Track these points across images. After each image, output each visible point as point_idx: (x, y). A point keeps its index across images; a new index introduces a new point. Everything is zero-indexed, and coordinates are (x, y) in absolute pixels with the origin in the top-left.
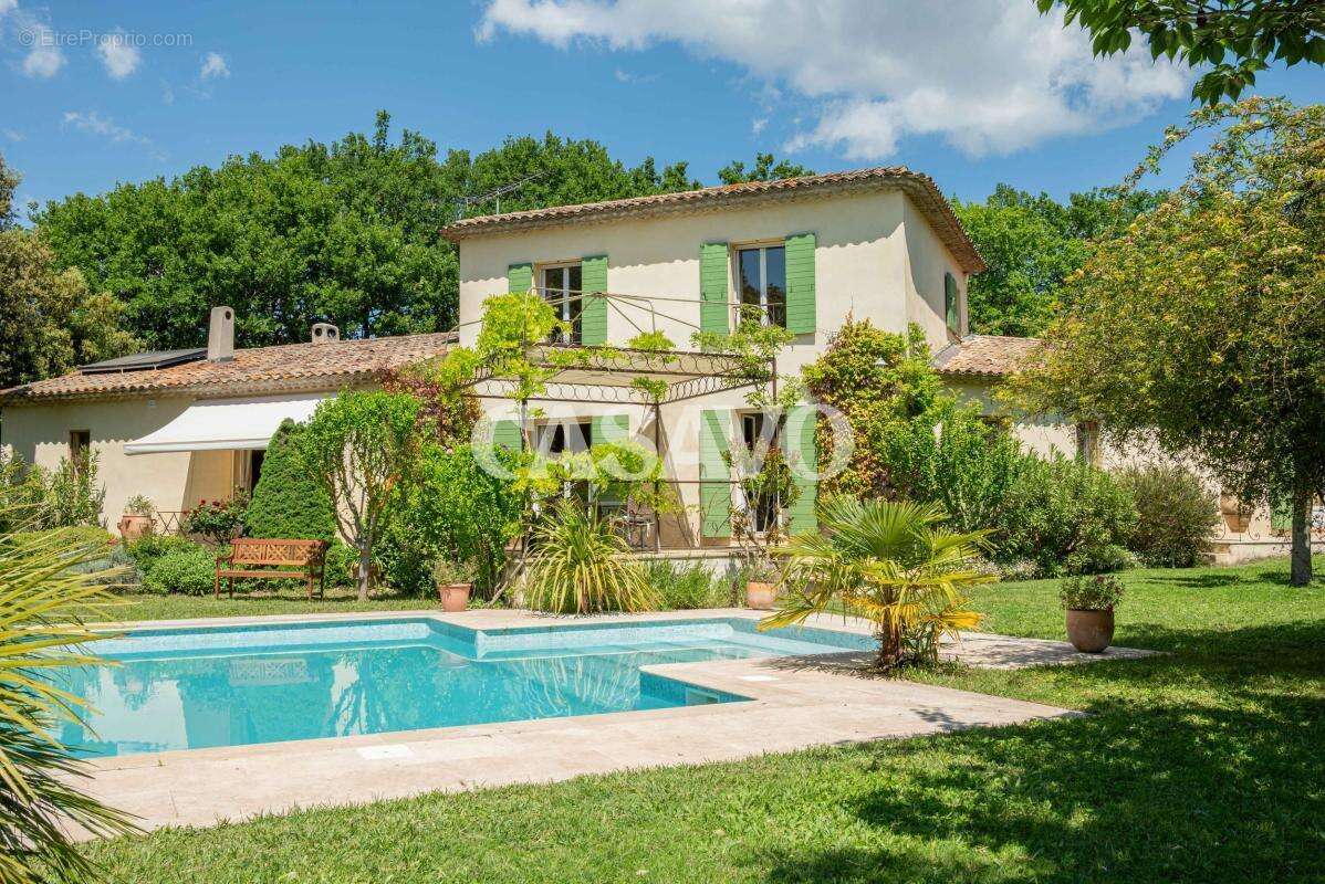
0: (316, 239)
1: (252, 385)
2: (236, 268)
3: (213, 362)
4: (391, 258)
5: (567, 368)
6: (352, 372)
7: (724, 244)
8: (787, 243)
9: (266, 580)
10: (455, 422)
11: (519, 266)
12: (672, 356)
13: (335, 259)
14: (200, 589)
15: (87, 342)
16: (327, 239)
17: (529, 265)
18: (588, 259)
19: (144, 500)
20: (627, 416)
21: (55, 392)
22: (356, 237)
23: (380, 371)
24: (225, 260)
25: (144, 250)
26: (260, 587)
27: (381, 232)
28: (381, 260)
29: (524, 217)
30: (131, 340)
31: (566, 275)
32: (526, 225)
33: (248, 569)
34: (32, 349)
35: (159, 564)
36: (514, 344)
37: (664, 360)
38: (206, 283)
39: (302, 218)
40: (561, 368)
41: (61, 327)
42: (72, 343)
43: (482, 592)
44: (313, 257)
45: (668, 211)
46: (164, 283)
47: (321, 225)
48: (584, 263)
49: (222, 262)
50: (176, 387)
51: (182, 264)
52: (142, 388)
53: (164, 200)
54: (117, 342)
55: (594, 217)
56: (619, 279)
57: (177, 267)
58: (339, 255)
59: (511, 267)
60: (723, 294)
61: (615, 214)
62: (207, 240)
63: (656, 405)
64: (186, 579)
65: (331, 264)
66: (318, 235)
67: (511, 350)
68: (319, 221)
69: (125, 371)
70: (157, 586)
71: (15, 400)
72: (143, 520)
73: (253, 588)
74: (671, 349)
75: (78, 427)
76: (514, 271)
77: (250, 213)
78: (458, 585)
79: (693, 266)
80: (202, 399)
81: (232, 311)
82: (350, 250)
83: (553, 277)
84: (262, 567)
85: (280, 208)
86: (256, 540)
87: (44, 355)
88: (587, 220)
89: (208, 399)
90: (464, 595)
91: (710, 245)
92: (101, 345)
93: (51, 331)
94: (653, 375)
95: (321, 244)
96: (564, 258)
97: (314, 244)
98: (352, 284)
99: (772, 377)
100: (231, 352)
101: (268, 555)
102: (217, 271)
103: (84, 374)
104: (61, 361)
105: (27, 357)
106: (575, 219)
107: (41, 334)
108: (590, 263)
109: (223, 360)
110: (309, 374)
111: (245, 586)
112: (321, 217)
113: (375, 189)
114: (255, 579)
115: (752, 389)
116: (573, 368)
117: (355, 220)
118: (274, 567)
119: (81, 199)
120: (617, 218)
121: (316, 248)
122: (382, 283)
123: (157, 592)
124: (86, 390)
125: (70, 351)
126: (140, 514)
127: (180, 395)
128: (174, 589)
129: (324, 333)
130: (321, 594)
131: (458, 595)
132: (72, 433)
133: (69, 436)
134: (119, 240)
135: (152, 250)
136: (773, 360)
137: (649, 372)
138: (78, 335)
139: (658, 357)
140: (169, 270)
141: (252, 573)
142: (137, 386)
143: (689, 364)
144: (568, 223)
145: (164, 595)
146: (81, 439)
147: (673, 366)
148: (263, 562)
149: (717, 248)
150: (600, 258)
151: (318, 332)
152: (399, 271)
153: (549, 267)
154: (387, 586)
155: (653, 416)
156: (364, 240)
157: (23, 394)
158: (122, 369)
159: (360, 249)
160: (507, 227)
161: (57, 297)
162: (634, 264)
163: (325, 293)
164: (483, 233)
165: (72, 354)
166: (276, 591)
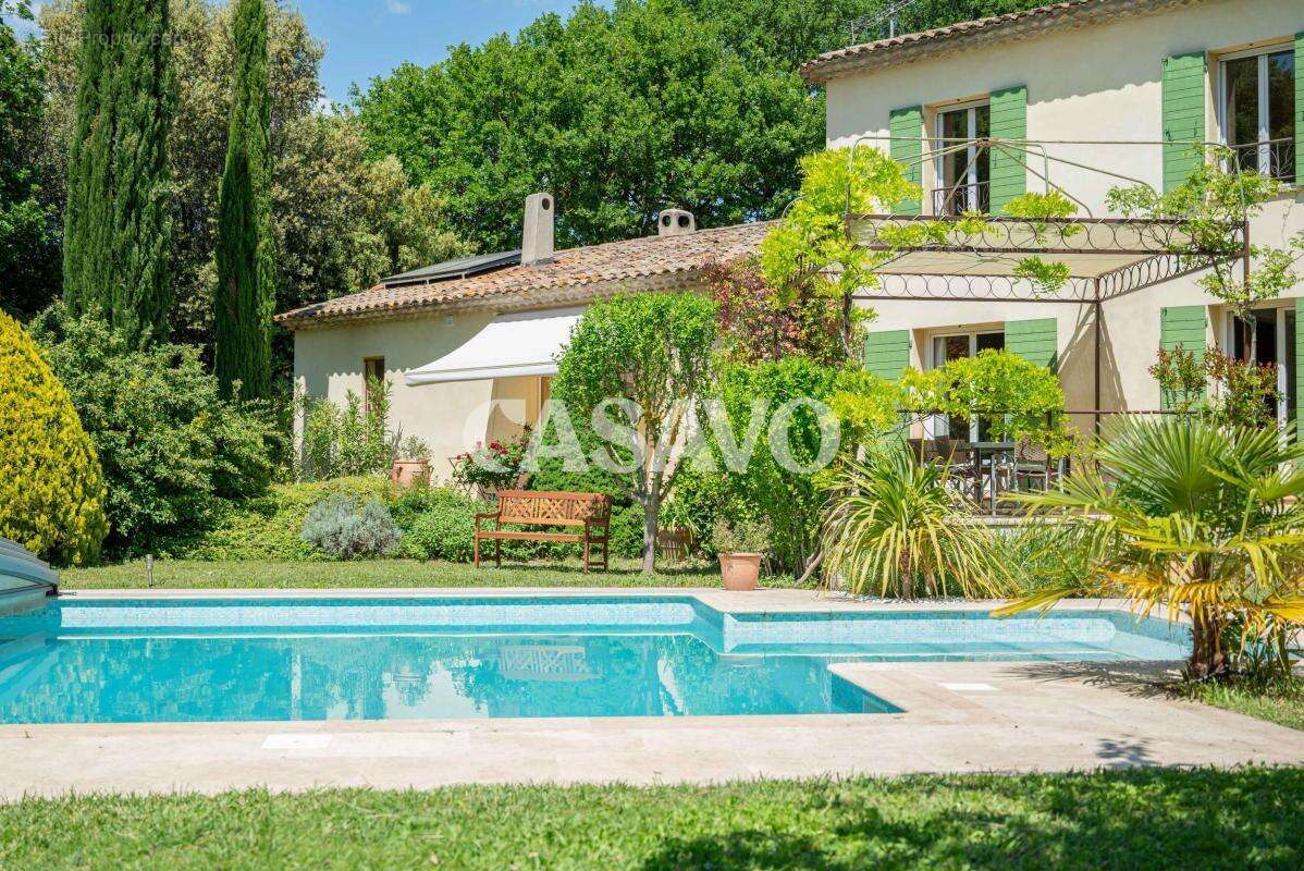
0: (686, 97)
1: (557, 293)
2: (583, 143)
3: (527, 265)
4: (789, 117)
5: (912, 249)
6: (673, 270)
7: (1196, 55)
8: (1298, 43)
9: (549, 545)
10: (810, 335)
11: (903, 112)
12: (1073, 225)
13: (711, 122)
14: (463, 555)
15: (404, 249)
16: (700, 97)
17: (918, 108)
18: (999, 93)
19: (418, 443)
20: (1055, 320)
21: (344, 310)
22: (738, 90)
23: (707, 268)
24: (568, 134)
25: (478, 129)
26: (542, 554)
27: (772, 81)
28: (770, 121)
29: (907, 40)
30: (458, 244)
31: (972, 118)
32: (912, 51)
33: (528, 530)
34: (341, 260)
35: (423, 521)
36: (834, 219)
37: (1063, 233)
38: (548, 166)
39: (670, 74)
40: (901, 249)
41: (375, 232)
42: (387, 250)
43: (782, 565)
44: (681, 122)
45: (1115, 12)
46: (499, 170)
47: (694, 79)
48: (993, 100)
49: (563, 138)
50: (473, 298)
51: (521, 142)
52: (435, 302)
53: (506, 62)
54: (441, 248)
55: (1006, 31)
56: (1043, 119)
57: (514, 148)
58: (717, 118)
59: (893, 113)
60: (1197, 130)
61: (1035, 24)
62: (548, 110)
63: (1097, 302)
64: (447, 542)
65: (707, 130)
66: (688, 92)
67: (830, 227)
68: (691, 72)
69: (431, 281)
70: (416, 549)
71: (305, 322)
72: (418, 468)
73: (533, 556)
74: (1071, 215)
75: (374, 354)
76: (898, 118)
77: (611, 69)
78: (743, 554)
79: (1153, 90)
80: (504, 313)
81: (551, 199)
82: (730, 110)
83: (954, 123)
84: (545, 528)
85: (644, 60)
86: (539, 492)
87: (355, 266)
88: (998, 37)
89: (511, 313)
90: (751, 569)
91: (1177, 57)
92: (422, 252)
93: (362, 236)
94: (1048, 256)
95: (693, 104)
96: (965, 94)
97: (683, 105)
98: (732, 157)
99: (1242, 252)
100: (548, 250)
101: (541, 512)
102: (558, 150)
103: (388, 287)
104: (375, 274)
105: (334, 270)
106: (979, 37)
107: (351, 241)
108: (1001, 99)
109: (539, 262)
110: (622, 276)
111: (521, 552)
112: (696, 67)
113: (772, 24)
114: (535, 544)
115: (1211, 271)
116: (920, 249)
117: (738, 67)
118: (560, 529)
119: (409, 70)
120: (1037, 29)
121: (686, 110)
122: (775, 151)
123: (416, 557)
124: (377, 306)
125: (384, 260)
126: (415, 459)
127: (479, 309)
128: (435, 554)
129: (674, 222)
130: (605, 564)
131: (740, 568)
132: (366, 361)
133: (363, 364)
134: (454, 118)
135: (487, 126)
136: (1244, 225)
137: (1037, 251)
138: (394, 243)
139: (1053, 229)
140: (504, 152)
141: (530, 537)
142: (430, 299)
143: (1102, 236)
144: (970, 44)
145: (423, 560)
146: (376, 368)
147: (1077, 240)
148: (547, 522)
149: (1187, 61)
150: (1015, 90)
151: (666, 221)
152: (797, 134)
153: (946, 110)
154: (703, 557)
155: (1092, 318)
156: (748, 93)
157: (311, 314)
158: (427, 279)
159: (744, 109)
160: (887, 56)
161: (369, 195)
162: (1065, 95)
163: (699, 169)
164: (855, 68)
165: (387, 265)
166: (561, 559)
